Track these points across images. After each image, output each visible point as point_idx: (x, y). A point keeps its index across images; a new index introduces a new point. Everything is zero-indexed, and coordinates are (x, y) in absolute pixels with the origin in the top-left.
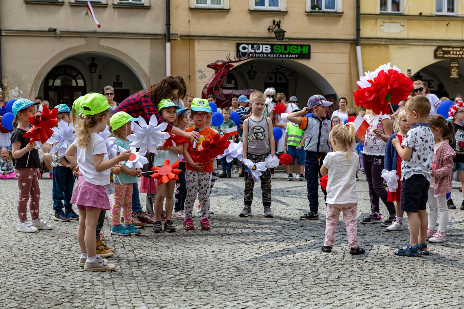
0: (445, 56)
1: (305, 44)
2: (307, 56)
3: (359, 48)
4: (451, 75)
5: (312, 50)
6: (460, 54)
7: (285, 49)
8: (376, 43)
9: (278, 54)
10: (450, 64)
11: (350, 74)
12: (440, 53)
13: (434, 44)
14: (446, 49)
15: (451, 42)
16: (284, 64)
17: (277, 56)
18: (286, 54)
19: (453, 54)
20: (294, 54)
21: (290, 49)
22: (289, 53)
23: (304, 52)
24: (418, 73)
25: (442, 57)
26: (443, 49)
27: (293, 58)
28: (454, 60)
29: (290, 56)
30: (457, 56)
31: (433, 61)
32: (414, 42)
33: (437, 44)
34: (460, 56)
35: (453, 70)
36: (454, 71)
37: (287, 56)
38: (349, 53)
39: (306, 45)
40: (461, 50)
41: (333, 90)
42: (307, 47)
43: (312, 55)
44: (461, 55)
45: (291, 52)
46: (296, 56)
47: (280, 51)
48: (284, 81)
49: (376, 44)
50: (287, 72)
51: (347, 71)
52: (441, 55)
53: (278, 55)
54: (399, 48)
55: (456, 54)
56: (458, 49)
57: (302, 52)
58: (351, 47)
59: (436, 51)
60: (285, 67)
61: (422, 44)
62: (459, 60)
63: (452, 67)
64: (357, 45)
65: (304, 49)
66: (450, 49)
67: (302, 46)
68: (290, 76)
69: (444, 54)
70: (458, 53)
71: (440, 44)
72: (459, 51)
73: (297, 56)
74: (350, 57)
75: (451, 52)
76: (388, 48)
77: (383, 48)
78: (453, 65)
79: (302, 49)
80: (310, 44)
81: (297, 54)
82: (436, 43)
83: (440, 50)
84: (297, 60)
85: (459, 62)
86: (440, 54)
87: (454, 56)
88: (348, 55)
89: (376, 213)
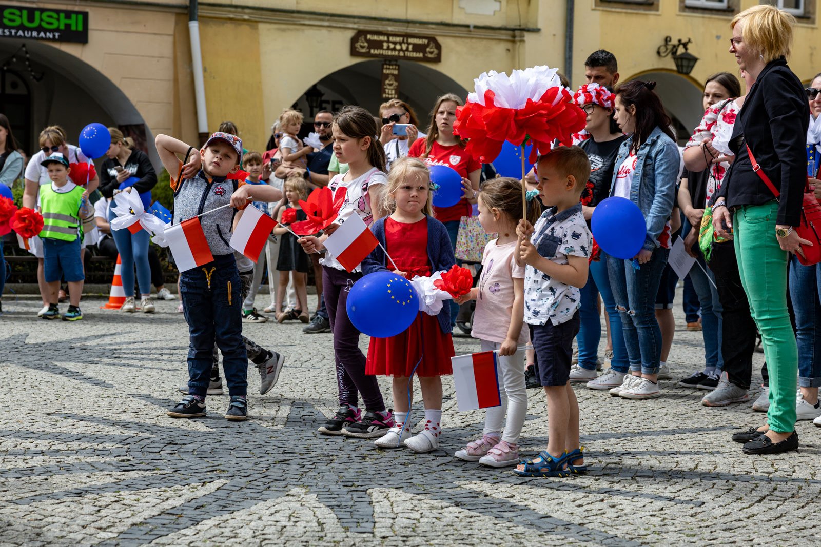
0: (372, 51)
1: (77, 9)
2: (81, 37)
3: (194, 26)
4: (385, 92)
5: (92, 25)
6: (401, 50)
7: (31, 19)
8: (232, 16)
9: (13, 28)
10: (383, 68)
11: (176, 80)
12: (362, 45)
13: (351, 26)
14: (375, 38)
15: (384, 22)
16: (27, 53)
17: (11, 33)
18: (32, 29)
19: (388, 48)
20: (51, 31)
21: (41, 20)
22: (39, 29)
23: (73, 28)
24: (315, 86)
25: (367, 55)
26: (369, 37)
27: (49, 39)
28: (390, 61)
29: (42, 34)
30: (396, 53)
31: (347, 61)
32: (310, 19)
33: (355, 26)
34: (402, 54)
35: (387, 82)
36: (391, 85)
37: (35, 34)
38: (174, 36)
39: (77, 13)
40: (403, 42)
41: (137, 114)
42: (80, 17)
43: (92, 35)
44: (404, 51)
45: (44, 25)
46: (54, 36)
47: (18, 23)
48: (21, 90)
49: (231, 19)
50: (32, 71)
51: (169, 74)
52: (364, 50)
53: (13, 31)
54: (279, 29)
55: (394, 49)
56: (398, 39)
57: (68, 26)
58: (177, 23)
59: (354, 41)
60: (28, 59)
61: (326, 23)
62: (400, 62)
63: (387, 76)
64: (192, 18)
65: (72, 22)
66: (382, 38)
67: (68, 14)
68: (38, 80)
69: (369, 48)
70: (398, 47)
71: (362, 27)
72: (400, 44)
73: (57, 35)
74: (174, 43)
75: (385, 45)
76: (256, 28)
77: (245, 28)
78: (388, 72)
79: (68, 21)
80: (87, 9)
81: (57, 30)
82: (355, 23)
83: (362, 38)
84: (56, 46)
85: (399, 66)
86: (362, 47)
87: (390, 53)
88: (171, 39)
89: (352, 407)
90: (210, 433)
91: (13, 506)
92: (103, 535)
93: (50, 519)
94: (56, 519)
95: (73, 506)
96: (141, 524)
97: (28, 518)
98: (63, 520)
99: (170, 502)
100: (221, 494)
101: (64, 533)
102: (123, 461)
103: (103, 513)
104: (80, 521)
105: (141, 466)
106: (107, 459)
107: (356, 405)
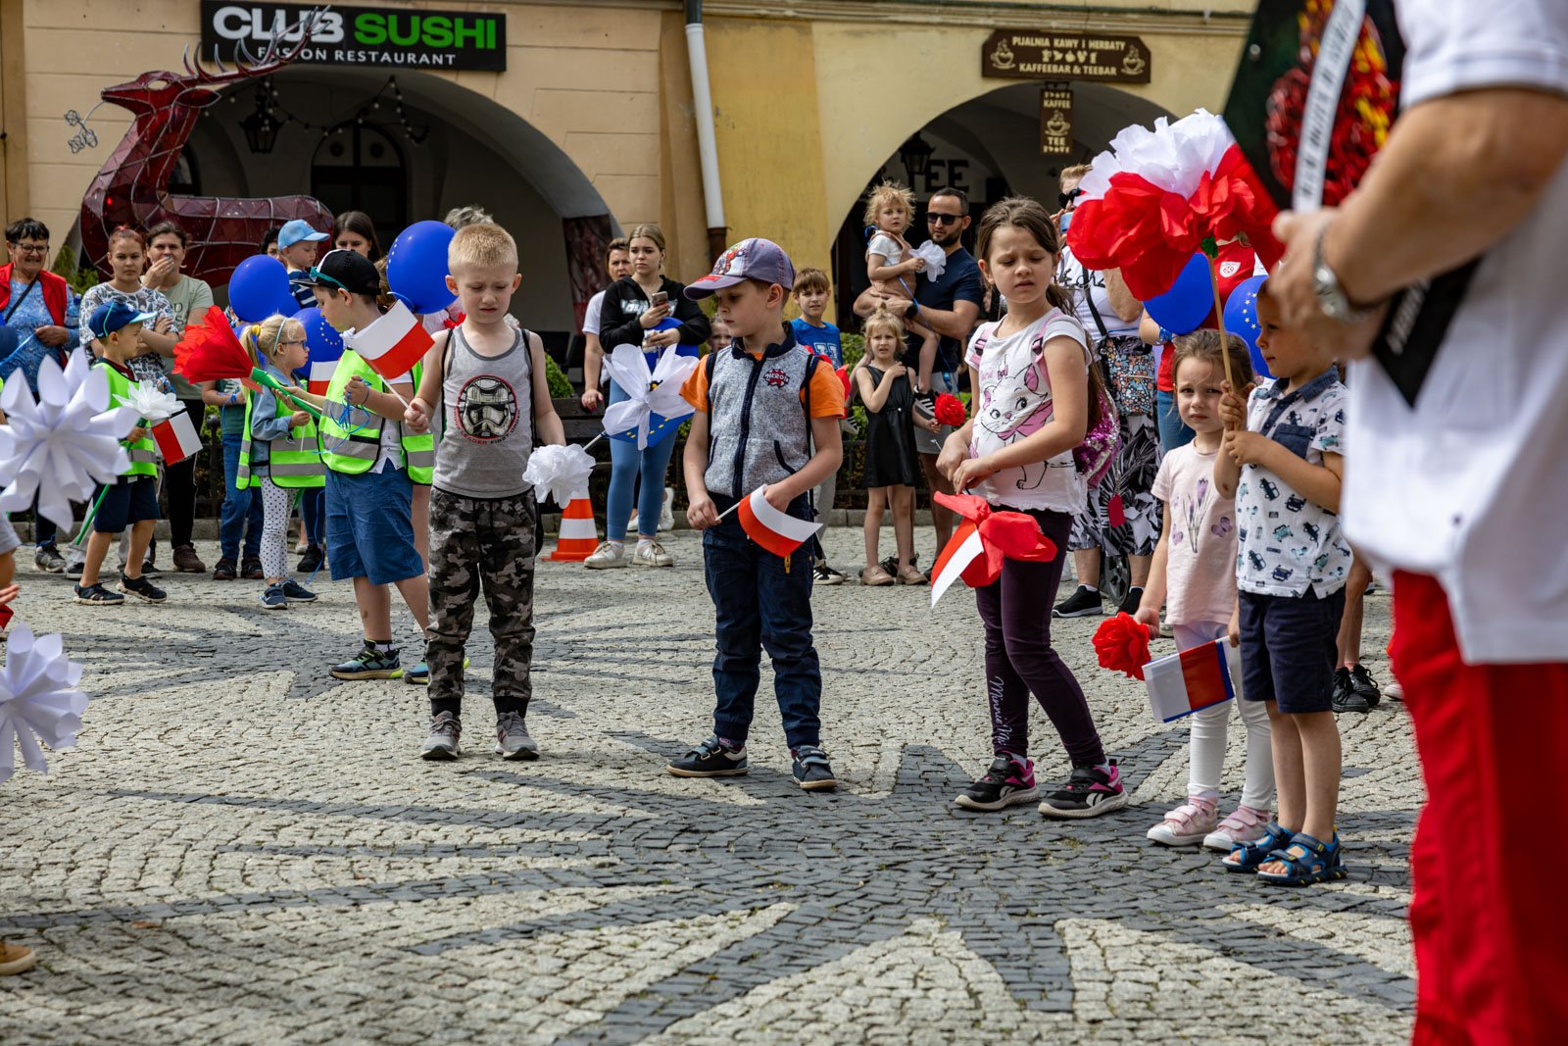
0: (1022, 67)
1: (485, 9)
2: (493, 61)
3: (696, 32)
4: (1047, 144)
5: (512, 36)
6: (1076, 62)
7: (404, 31)
8: (763, 12)
9: (373, 48)
10: (1042, 98)
11: (664, 133)
12: (1003, 56)
13: (982, 21)
14: (1028, 42)
15: (1043, 12)
16: (398, 92)
17: (369, 57)
18: (406, 50)
19: (1052, 61)
20: (439, 51)
21: (422, 32)
22: (420, 48)
23: (480, 44)
24: (917, 135)
25: (1013, 74)
26: (1016, 40)
27: (437, 67)
28: (1056, 85)
29: (424, 58)
30: (1068, 69)
31: (976, 87)
32: (906, 12)
33: (990, 22)
34: (1077, 70)
35: (1050, 123)
36: (1057, 128)
37: (411, 58)
38: (660, 51)
39: (486, 17)
40: (1079, 47)
41: (593, 195)
42: (492, 24)
43: (512, 56)
44: (1081, 65)
45: (428, 40)
46: (446, 60)
47: (381, 39)
48: (389, 160)
49: (762, 17)
50: (407, 124)
51: (652, 123)
52: (1007, 66)
53: (373, 54)
54: (849, 33)
55: (1063, 62)
56: (1070, 43)
57: (470, 41)
58: (664, 29)
59: (988, 49)
60: (400, 104)
61: (936, 19)
62: (1073, 86)
63: (1050, 112)
64: (691, 20)
65: (477, 33)
66: (1039, 42)
67: (470, 19)
68: (418, 140)
69: (1017, 61)
70: (1070, 57)
71: (1002, 23)
72: (1074, 51)
73: (450, 57)
74: (661, 65)
75: (1046, 55)
76: (809, 32)
77: (788, 33)
78: (1052, 104)
79: (470, 33)
80: (503, 10)
81: (451, 49)
82: (989, 16)
83: (1004, 44)
84: (450, 77)
85: (1072, 92)
86: (1004, 60)
87: (1055, 69)
88: (654, 58)
89: (1017, 758)
90: (757, 808)
91: (410, 957)
92: (577, 1016)
93: (478, 985)
94: (489, 984)
95: (518, 956)
96: (644, 993)
97: (439, 981)
98: (503, 986)
99: (693, 948)
100: (785, 931)
101: (505, 1013)
102: (602, 866)
103: (574, 971)
104: (532, 988)
105: (636, 877)
106: (574, 862)
107: (1024, 755)
